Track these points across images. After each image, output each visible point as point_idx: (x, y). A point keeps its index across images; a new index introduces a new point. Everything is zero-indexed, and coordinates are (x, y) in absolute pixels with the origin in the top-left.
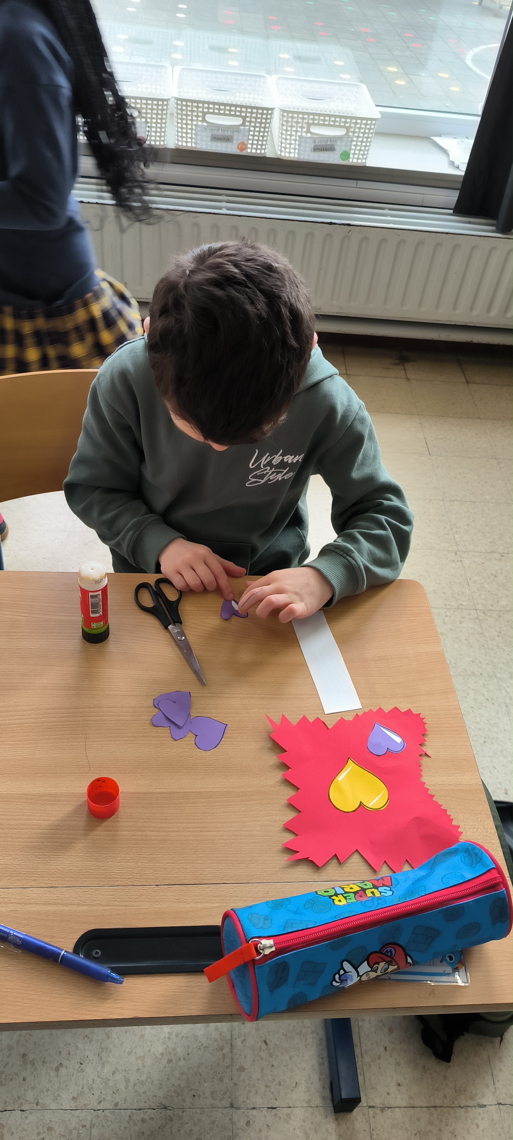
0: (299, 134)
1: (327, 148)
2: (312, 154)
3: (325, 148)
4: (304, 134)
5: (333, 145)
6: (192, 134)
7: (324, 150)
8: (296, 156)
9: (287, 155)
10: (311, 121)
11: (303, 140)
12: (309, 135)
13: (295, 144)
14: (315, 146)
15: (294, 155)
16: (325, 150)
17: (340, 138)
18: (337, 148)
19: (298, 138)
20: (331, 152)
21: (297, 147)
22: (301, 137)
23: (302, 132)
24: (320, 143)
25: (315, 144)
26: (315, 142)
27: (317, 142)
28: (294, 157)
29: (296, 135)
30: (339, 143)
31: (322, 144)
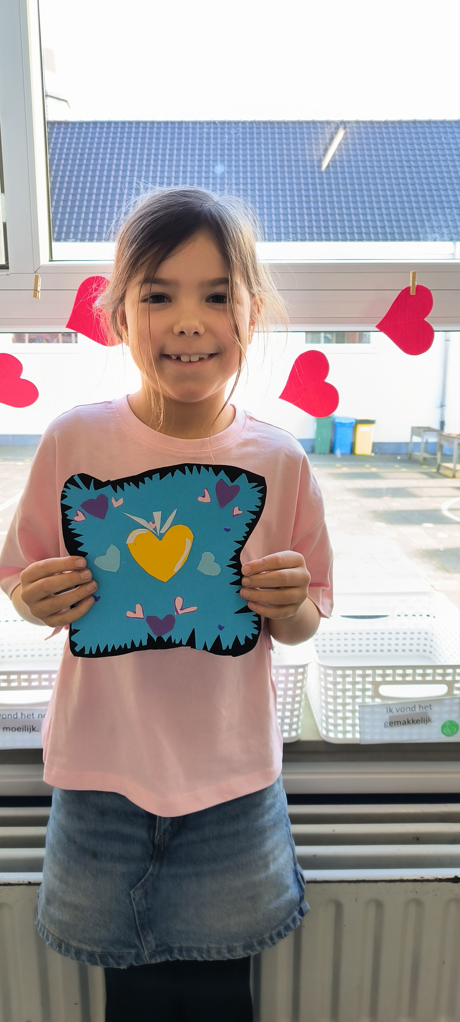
0: (359, 700)
1: (415, 718)
2: (388, 730)
3: (410, 719)
4: (368, 700)
5: (426, 713)
7: (408, 722)
8: (358, 736)
9: (340, 736)
10: (379, 679)
11: (368, 709)
12: (378, 701)
13: (354, 718)
14: (390, 718)
15: (354, 735)
16: (411, 722)
17: (439, 700)
18: (433, 717)
19: (357, 708)
20: (424, 725)
21: (357, 721)
22: (363, 706)
23: (364, 697)
24: (400, 713)
25: (391, 714)
26: (391, 711)
27: (394, 710)
28: (354, 738)
29: (354, 704)
30: (436, 708)
31: (405, 713)
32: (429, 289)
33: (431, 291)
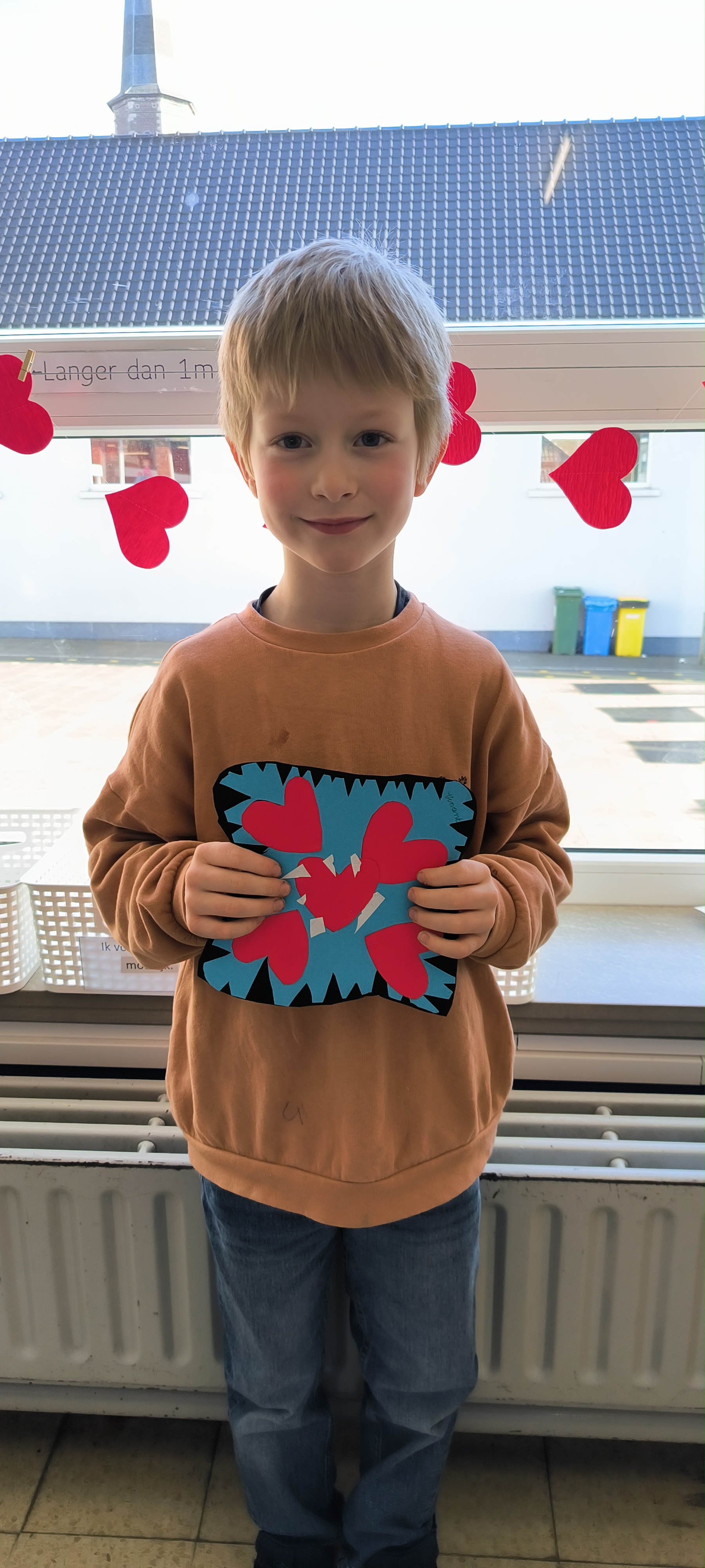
6: (74, 958)
32: (470, 368)
33: (472, 370)
